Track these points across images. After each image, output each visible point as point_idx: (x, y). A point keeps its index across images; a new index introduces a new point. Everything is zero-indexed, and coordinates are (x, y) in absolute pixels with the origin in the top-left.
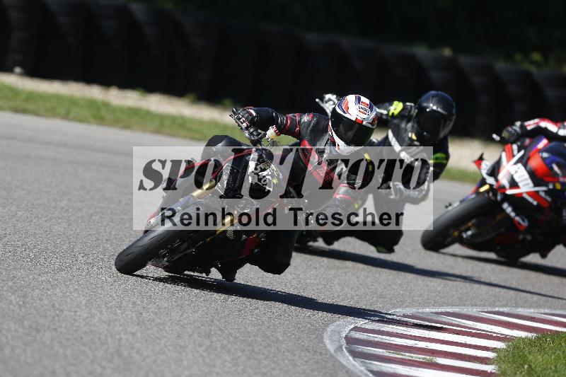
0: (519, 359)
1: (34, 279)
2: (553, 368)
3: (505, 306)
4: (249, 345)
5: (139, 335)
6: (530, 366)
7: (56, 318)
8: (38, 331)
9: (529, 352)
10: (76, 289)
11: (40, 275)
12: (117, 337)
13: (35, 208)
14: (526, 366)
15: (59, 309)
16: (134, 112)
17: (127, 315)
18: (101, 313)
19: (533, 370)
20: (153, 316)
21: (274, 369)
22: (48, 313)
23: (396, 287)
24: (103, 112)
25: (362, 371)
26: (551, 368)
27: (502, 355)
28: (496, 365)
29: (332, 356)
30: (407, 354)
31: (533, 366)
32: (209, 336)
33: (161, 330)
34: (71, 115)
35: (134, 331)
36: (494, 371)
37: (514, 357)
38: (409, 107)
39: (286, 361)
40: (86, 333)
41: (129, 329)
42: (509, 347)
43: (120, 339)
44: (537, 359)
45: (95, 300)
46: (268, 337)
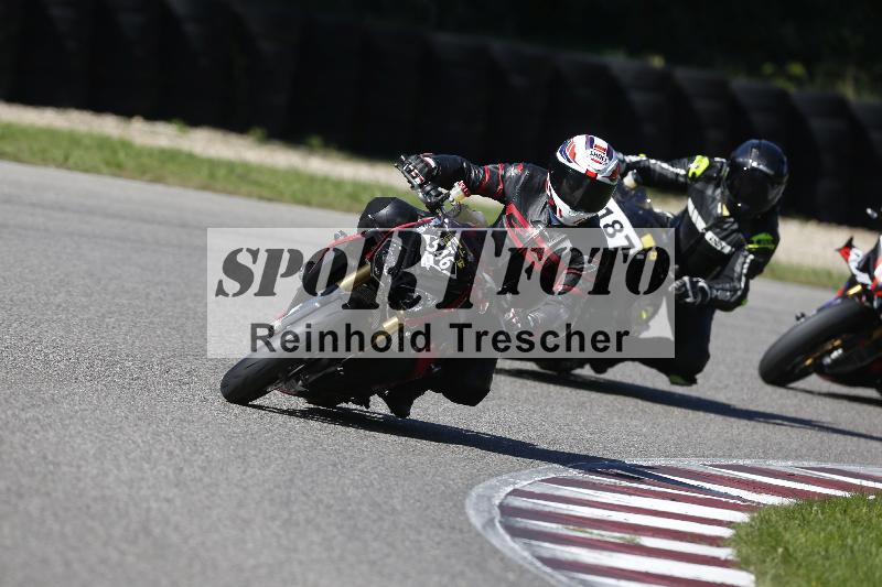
0: (769, 539)
1: (14, 415)
2: (823, 553)
3: (748, 457)
4: (350, 518)
5: (178, 502)
6: (786, 549)
7: (50, 477)
8: (20, 496)
9: (785, 527)
10: (80, 432)
11: (23, 410)
12: (145, 505)
13: (16, 305)
14: (780, 550)
15: (54, 464)
16: (170, 156)
17: (159, 471)
18: (119, 468)
19: (790, 556)
20: (199, 473)
21: (388, 555)
22: (37, 469)
23: (577, 428)
24: (122, 155)
25: (525, 558)
26: (819, 553)
27: (743, 533)
28: (734, 547)
29: (478, 535)
30: (595, 531)
31: (791, 549)
32: (287, 503)
33: (213, 495)
34: (71, 161)
35: (170, 495)
36: (730, 558)
37: (761, 535)
38: (718, 165)
39: (407, 543)
40: (95, 499)
41: (162, 494)
42: (753, 519)
43: (149, 510)
44: (797, 539)
45: (109, 449)
46: (379, 505)
